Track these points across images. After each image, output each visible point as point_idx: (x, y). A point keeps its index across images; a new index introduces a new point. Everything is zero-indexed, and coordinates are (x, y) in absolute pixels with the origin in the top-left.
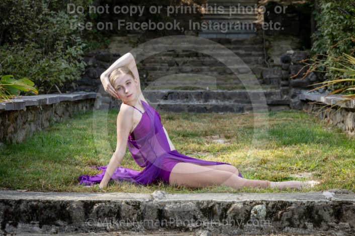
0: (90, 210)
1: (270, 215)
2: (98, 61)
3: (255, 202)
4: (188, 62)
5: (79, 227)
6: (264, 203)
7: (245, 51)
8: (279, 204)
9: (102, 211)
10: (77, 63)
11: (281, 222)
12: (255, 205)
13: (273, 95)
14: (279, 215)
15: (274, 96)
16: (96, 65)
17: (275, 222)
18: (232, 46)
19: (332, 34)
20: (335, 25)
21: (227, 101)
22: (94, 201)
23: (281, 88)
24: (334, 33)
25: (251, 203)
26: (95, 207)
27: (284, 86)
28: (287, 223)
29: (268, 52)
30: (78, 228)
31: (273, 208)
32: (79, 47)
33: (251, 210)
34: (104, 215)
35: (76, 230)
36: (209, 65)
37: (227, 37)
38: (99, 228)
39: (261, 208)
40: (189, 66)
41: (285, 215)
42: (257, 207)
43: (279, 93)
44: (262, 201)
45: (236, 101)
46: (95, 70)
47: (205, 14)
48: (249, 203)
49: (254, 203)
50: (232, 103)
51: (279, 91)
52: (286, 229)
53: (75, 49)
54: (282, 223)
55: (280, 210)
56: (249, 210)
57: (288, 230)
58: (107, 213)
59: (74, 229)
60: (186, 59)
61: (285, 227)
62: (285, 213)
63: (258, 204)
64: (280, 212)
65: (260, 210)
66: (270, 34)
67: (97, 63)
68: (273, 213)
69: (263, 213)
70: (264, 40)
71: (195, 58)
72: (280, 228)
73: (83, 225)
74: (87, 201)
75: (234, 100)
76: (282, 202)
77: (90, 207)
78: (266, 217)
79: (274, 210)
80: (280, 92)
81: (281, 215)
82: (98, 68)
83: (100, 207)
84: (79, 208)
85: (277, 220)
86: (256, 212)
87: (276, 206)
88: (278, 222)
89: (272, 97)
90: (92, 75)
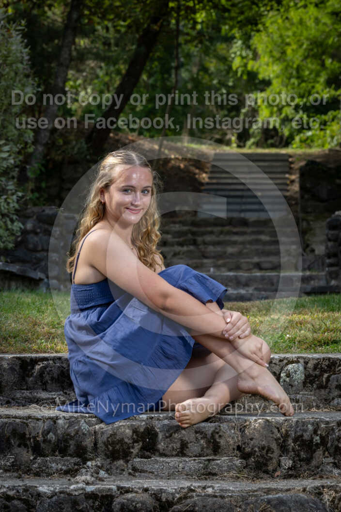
0: (29, 371)
1: (311, 381)
2: (41, 224)
3: (287, 359)
4: (181, 253)
5: (13, 399)
6: (302, 361)
7: (271, 236)
8: (324, 363)
9: (49, 374)
10: (9, 223)
11: (327, 390)
12: (287, 364)
13: (314, 279)
14: (324, 379)
15: (316, 281)
16: (38, 230)
17: (317, 391)
18: (249, 230)
21: (243, 289)
22: (36, 357)
23: (327, 269)
25: (281, 361)
26: (37, 367)
27: (331, 265)
28: (336, 393)
29: (306, 237)
30: (10, 400)
31: (315, 368)
32: (11, 197)
33: (281, 372)
34: (52, 379)
35: (8, 402)
36: (214, 257)
37: (242, 215)
38: (43, 400)
39: (296, 369)
40: (181, 258)
41: (333, 379)
42: (290, 366)
43: (324, 277)
44: (299, 358)
45: (256, 289)
46: (36, 239)
47: (208, 184)
48: (277, 362)
49: (285, 361)
50: (251, 292)
51: (323, 273)
52: (336, 401)
53: (6, 200)
54: (330, 392)
55: (326, 371)
56: (278, 373)
57: (338, 403)
58: (55, 375)
59: (4, 402)
60: (177, 249)
61: (333, 399)
62: (333, 376)
63: (292, 362)
64: (326, 375)
65: (295, 372)
66: (309, 210)
67: (40, 228)
68: (316, 376)
69: (299, 376)
70: (300, 221)
71: (192, 248)
72: (326, 400)
73: (18, 395)
74: (24, 357)
75: (253, 288)
76: (329, 359)
77: (29, 368)
78: (304, 383)
79: (317, 372)
80: (326, 275)
81: (328, 379)
82: (41, 235)
83: (45, 367)
84: (12, 369)
85: (321, 387)
86: (288, 375)
87: (319, 366)
88: (323, 390)
89: (312, 282)
90: (31, 246)
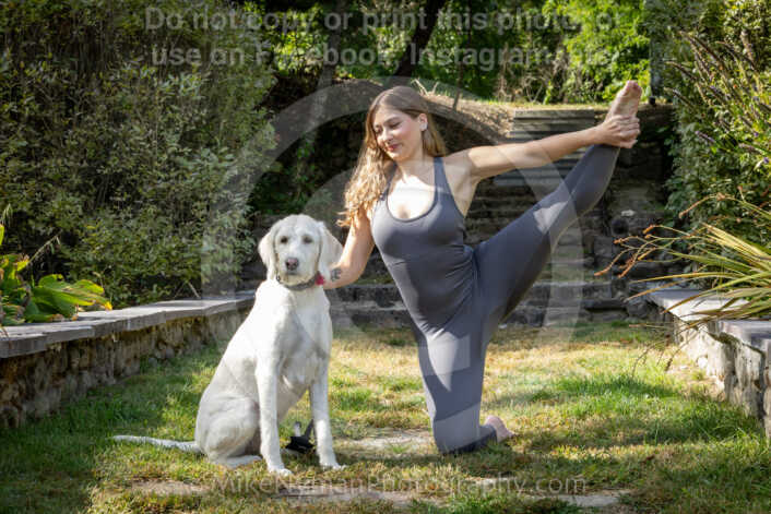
15: (600, 292)
19: (698, 181)
20: (703, 164)
24: (703, 179)
43: (609, 288)
51: (608, 283)
75: (527, 301)
80: (611, 286)
